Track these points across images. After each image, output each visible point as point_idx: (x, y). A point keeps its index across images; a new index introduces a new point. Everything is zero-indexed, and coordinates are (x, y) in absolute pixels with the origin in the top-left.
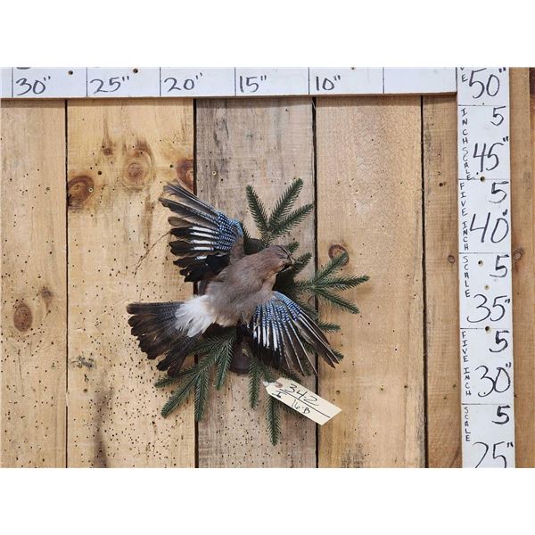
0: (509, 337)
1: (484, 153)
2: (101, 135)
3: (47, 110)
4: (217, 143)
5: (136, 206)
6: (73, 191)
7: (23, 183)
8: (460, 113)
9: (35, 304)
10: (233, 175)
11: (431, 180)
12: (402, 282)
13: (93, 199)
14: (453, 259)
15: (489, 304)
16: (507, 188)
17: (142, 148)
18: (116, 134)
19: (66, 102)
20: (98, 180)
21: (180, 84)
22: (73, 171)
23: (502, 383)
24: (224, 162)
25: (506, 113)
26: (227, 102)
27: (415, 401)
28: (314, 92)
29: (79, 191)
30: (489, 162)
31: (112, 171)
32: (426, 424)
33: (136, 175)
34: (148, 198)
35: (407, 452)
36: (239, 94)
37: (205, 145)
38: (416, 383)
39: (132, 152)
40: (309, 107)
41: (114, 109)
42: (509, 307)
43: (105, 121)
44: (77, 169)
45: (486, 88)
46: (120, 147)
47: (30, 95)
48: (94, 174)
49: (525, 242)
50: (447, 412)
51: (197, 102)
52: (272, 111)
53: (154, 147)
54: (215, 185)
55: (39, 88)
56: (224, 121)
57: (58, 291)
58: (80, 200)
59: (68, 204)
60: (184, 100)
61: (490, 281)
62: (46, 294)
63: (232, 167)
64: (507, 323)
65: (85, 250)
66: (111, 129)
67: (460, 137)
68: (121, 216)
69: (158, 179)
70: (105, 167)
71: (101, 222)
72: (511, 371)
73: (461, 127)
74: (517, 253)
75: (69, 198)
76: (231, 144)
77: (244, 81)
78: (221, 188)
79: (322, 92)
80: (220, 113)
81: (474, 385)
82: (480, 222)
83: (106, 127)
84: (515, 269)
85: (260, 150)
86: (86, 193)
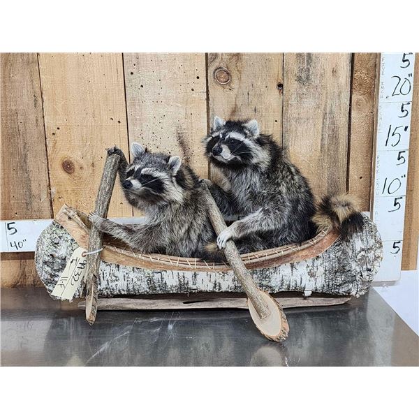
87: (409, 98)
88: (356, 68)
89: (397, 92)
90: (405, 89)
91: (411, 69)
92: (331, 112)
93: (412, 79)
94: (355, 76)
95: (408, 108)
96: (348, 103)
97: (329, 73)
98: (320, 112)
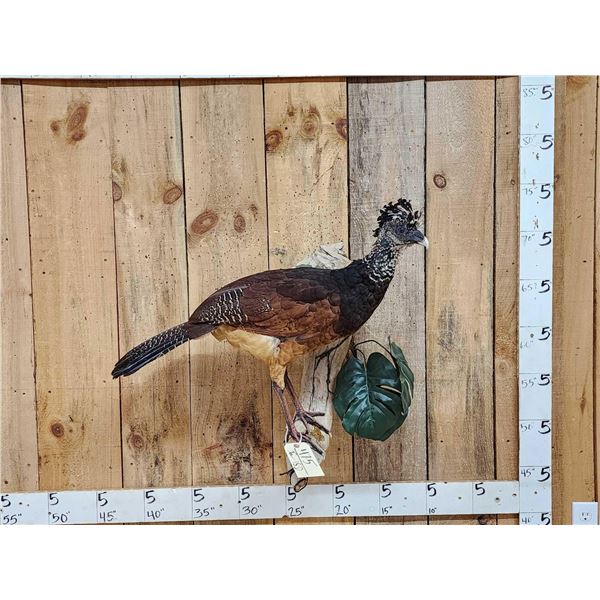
2: (287, 103)
3: (251, 86)
4: (362, 107)
5: (310, 150)
6: (269, 141)
7: (236, 136)
9: (247, 215)
10: (372, 130)
11: (501, 129)
12: (480, 197)
13: (282, 146)
14: (516, 181)
17: (314, 112)
18: (296, 102)
19: (263, 80)
20: (285, 134)
22: (269, 127)
24: (367, 120)
26: (368, 79)
27: (487, 274)
29: (273, 141)
31: (295, 127)
32: (494, 287)
33: (309, 129)
34: (318, 145)
35: (482, 305)
37: (354, 109)
38: (488, 263)
39: (307, 114)
40: (422, 82)
41: (295, 85)
43: (289, 94)
44: (271, 126)
46: (299, 111)
48: (282, 129)
50: (507, 280)
51: (349, 79)
52: (398, 85)
53: (321, 111)
54: (361, 136)
56: (366, 93)
57: (261, 207)
58: (274, 147)
59: (266, 150)
60: (341, 78)
62: (254, 208)
63: (372, 123)
65: (278, 180)
66: (293, 99)
68: (300, 157)
69: (325, 132)
70: (289, 125)
71: (288, 162)
75: (266, 146)
76: (371, 107)
78: (364, 138)
80: (364, 87)
83: (290, 98)
85: (390, 113)
86: (278, 142)
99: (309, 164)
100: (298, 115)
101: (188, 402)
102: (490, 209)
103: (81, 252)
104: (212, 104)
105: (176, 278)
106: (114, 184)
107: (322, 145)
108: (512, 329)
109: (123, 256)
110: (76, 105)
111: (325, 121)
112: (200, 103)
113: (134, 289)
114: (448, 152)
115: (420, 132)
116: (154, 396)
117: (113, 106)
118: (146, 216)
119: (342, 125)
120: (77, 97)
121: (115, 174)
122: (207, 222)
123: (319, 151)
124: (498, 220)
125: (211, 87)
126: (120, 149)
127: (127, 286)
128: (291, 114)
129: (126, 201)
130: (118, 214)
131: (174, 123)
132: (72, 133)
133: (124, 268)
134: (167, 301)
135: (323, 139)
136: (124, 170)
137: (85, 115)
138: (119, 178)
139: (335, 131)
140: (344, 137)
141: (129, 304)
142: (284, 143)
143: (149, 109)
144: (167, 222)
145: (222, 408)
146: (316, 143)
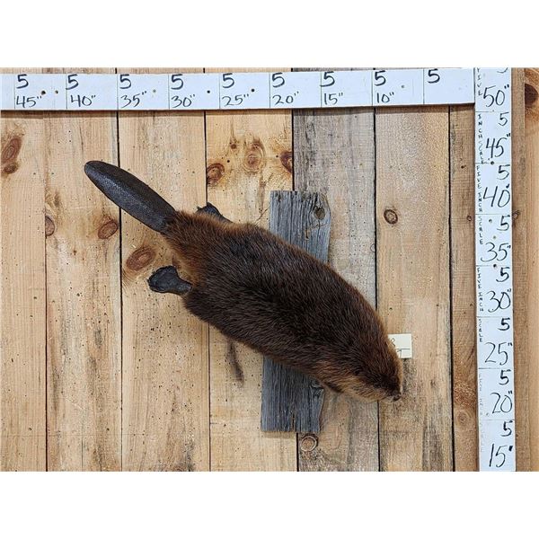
0: (510, 272)
1: (493, 145)
2: (229, 135)
3: (192, 118)
4: (308, 140)
5: (254, 184)
6: (210, 174)
7: (176, 168)
8: (477, 117)
10: (319, 162)
11: (455, 163)
12: (435, 234)
13: (223, 179)
14: (471, 218)
15: (496, 249)
16: (509, 169)
17: (257, 144)
18: (239, 135)
19: (205, 112)
20: (227, 167)
21: (283, 100)
22: (210, 160)
23: (505, 303)
24: (313, 153)
25: (509, 117)
26: (315, 111)
27: (444, 315)
28: (376, 104)
29: (215, 174)
30: (497, 151)
31: (237, 160)
32: (451, 330)
33: (252, 162)
34: (262, 178)
35: (438, 349)
36: (324, 106)
37: (300, 142)
38: (445, 303)
39: (250, 147)
40: (371, 114)
41: (238, 117)
42: (510, 251)
43: (232, 125)
44: (212, 159)
45: (495, 100)
46: (242, 143)
47: (181, 107)
48: (224, 162)
49: (520, 207)
50: (466, 323)
51: (295, 112)
52: (346, 117)
53: (265, 143)
54: (307, 169)
55: (187, 102)
56: (312, 125)
58: (215, 180)
59: (207, 183)
60: (286, 111)
61: (497, 233)
63: (318, 157)
64: (509, 262)
66: (235, 131)
67: (477, 134)
68: (243, 191)
69: (269, 164)
70: (232, 157)
71: (230, 196)
72: (511, 294)
73: (477, 127)
74: (516, 213)
75: (208, 179)
76: (316, 140)
77: (328, 97)
78: (311, 171)
79: (381, 104)
80: (310, 119)
81: (485, 304)
82: (490, 193)
83: (232, 130)
84: (514, 224)
85: (337, 145)
86: (219, 175)
87: (511, 415)
88: (456, 381)
89: (498, 409)
90: (507, 406)
91: (511, 386)
92: (432, 426)
93: (512, 396)
94: (455, 388)
95: (512, 426)
96: (450, 417)
97: (428, 385)
98: (420, 427)
99: (252, 198)
100: (241, 148)
101: (119, 453)
102: (446, 246)
103: (9, 289)
104: (151, 137)
105: (110, 317)
106: (47, 218)
107: (265, 179)
108: (471, 377)
109: (54, 294)
110: (9, 137)
111: (269, 154)
112: (139, 134)
113: (64, 329)
114: (400, 187)
115: (370, 165)
116: (83, 446)
117: (48, 137)
118: (79, 251)
119: (287, 158)
120: (11, 129)
121: (49, 208)
122: (143, 258)
123: (263, 185)
124: (454, 258)
125: (150, 118)
126: (54, 181)
127: (56, 326)
128: (234, 147)
129: (59, 235)
130: (50, 249)
131: (111, 156)
132: (5, 165)
133: (54, 306)
134: (99, 342)
135: (267, 172)
136: (57, 203)
137: (19, 147)
138: (52, 213)
139: (280, 163)
140: (289, 170)
141: (58, 345)
142: (226, 176)
143: (86, 141)
144: (102, 259)
145: (156, 459)
146: (259, 176)
